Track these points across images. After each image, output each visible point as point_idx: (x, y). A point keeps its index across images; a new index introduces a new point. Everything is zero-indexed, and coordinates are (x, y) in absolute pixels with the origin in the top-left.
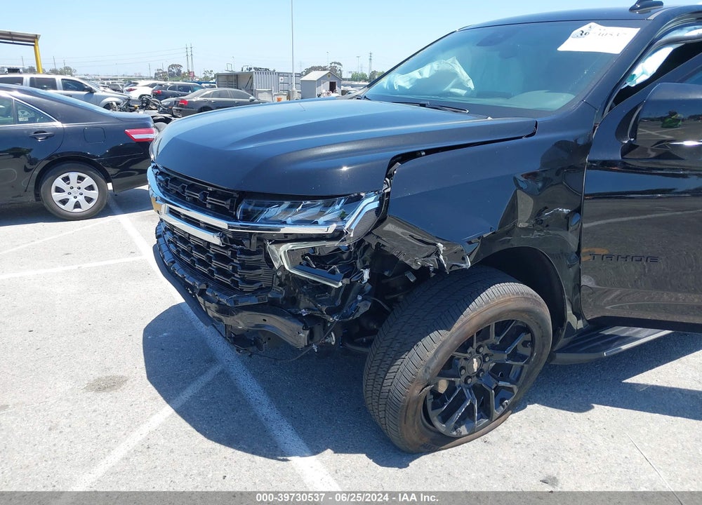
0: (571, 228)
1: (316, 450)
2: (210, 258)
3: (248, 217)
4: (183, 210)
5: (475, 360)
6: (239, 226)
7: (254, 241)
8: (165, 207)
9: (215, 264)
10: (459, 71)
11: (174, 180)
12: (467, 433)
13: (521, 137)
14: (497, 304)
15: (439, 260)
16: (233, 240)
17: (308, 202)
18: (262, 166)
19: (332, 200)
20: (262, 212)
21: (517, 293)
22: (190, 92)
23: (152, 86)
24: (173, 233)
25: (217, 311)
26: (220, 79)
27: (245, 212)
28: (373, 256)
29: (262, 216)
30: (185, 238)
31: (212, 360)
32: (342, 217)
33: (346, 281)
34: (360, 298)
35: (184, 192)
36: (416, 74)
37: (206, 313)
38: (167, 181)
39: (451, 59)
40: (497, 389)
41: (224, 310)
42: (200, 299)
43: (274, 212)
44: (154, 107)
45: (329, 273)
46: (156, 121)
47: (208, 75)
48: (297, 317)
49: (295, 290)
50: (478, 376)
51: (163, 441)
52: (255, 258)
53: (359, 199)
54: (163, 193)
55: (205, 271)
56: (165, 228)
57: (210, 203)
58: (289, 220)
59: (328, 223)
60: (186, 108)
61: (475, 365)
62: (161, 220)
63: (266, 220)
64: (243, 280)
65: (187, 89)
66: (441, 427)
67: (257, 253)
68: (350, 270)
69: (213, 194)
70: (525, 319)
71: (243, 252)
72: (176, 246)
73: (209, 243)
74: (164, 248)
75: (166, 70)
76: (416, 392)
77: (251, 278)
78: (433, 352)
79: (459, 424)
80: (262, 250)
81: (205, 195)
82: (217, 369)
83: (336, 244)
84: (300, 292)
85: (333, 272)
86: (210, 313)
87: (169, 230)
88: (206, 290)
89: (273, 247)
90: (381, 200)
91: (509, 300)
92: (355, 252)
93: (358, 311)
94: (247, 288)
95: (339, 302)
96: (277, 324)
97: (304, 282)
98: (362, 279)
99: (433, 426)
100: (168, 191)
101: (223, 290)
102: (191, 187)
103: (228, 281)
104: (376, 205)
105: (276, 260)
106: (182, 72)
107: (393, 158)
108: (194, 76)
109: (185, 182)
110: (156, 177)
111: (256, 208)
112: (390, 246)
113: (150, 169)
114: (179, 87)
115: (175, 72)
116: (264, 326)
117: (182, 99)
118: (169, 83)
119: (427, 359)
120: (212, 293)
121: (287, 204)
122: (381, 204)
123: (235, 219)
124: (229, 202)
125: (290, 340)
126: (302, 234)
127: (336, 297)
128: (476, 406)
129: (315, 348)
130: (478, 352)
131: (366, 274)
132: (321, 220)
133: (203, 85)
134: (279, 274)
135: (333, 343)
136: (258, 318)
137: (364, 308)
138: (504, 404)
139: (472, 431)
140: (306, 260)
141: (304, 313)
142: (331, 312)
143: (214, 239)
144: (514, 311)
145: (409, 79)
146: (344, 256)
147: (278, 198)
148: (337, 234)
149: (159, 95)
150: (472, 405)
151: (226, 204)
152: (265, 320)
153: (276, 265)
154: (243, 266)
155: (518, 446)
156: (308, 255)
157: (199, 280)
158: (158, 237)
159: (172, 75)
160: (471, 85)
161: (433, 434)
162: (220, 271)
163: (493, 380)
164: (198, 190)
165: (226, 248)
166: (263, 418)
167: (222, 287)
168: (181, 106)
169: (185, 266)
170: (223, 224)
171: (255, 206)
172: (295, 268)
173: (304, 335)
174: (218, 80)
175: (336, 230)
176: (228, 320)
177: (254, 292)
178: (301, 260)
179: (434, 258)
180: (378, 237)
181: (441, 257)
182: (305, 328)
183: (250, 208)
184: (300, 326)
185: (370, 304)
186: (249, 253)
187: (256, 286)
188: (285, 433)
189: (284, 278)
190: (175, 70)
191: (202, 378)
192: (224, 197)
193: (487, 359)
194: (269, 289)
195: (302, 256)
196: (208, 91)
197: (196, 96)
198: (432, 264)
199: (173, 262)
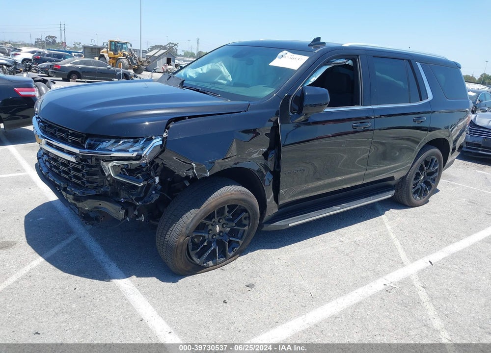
0: (269, 159)
1: (128, 275)
2: (69, 170)
3: (91, 147)
4: (55, 143)
5: (217, 226)
6: (86, 152)
7: (94, 159)
8: (44, 141)
9: (72, 173)
10: (223, 70)
11: (50, 126)
12: (212, 265)
13: (240, 112)
14: (226, 195)
15: (193, 172)
16: (82, 159)
17: (126, 140)
18: (100, 121)
19: (137, 139)
20: (99, 145)
21: (237, 191)
22: (62, 59)
23: (33, 52)
24: (48, 156)
25: (73, 200)
26: (86, 51)
27: (89, 144)
28: (162, 170)
29: (99, 147)
30: (56, 159)
31: (71, 232)
32: (142, 149)
33: (146, 183)
34: (154, 192)
35: (55, 133)
36: (199, 70)
37: (67, 200)
38: (45, 126)
39: (220, 63)
40: (230, 242)
41: (77, 199)
42: (64, 193)
43: (105, 144)
44: (34, 71)
45: (136, 178)
46: (36, 81)
47: (77, 46)
48: (119, 203)
49: (118, 188)
50: (219, 234)
51: (39, 273)
52: (94, 169)
53: (151, 139)
54: (43, 133)
55: (67, 177)
56: (44, 153)
57: (70, 139)
58: (113, 149)
59: (134, 151)
60: (59, 70)
61: (218, 229)
62: (41, 148)
63: (101, 149)
64: (88, 181)
65: (60, 57)
66: (198, 261)
67: (96, 166)
68: (148, 177)
69: (72, 134)
70: (243, 205)
71: (88, 166)
72: (50, 163)
73: (69, 161)
74: (42, 165)
75: (44, 39)
76: (182, 240)
77: (93, 181)
78: (191, 219)
79: (208, 259)
80: (98, 165)
81: (68, 135)
82: (74, 237)
83: (138, 162)
84: (120, 190)
85: (138, 178)
86: (69, 201)
87: (46, 154)
88: (67, 187)
89: (104, 164)
90: (163, 140)
91: (233, 194)
92: (150, 167)
93: (152, 199)
94: (90, 186)
95: (142, 195)
96: (108, 206)
97: (123, 183)
98: (155, 182)
99: (193, 260)
100: (46, 132)
101: (76, 187)
102: (60, 130)
103: (79, 182)
104: (161, 143)
105: (106, 171)
106: (57, 42)
107: (170, 119)
108: (66, 45)
109: (57, 128)
110: (39, 124)
111: (95, 143)
112: (168, 164)
113: (34, 118)
114: (54, 54)
115: (50, 42)
116: (101, 208)
117: (56, 64)
118: (46, 52)
119: (188, 223)
120: (71, 189)
121: (113, 141)
122: (163, 142)
123: (84, 149)
124: (81, 139)
125: (115, 216)
126: (120, 157)
127: (141, 192)
128: (217, 250)
129: (128, 219)
130: (219, 222)
131: (157, 180)
132: (131, 150)
133: (73, 54)
134: (109, 179)
135: (143, 221)
136: (96, 203)
137: (156, 197)
138: (234, 250)
139: (215, 264)
140: (123, 171)
141: (122, 200)
142: (137, 200)
143: (72, 159)
144: (235, 199)
145: (195, 72)
146: (144, 169)
147: (108, 138)
148: (138, 157)
149: (38, 60)
150: (215, 249)
151: (79, 140)
152: (100, 204)
153: (106, 174)
154: (89, 174)
155: (238, 271)
156: (125, 168)
157: (62, 182)
158: (38, 159)
159: (49, 43)
160: (230, 79)
161: (193, 265)
162: (75, 177)
163: (227, 237)
164: (63, 132)
165: (79, 164)
166: (100, 261)
167: (76, 186)
168: (55, 69)
169: (55, 174)
170: (77, 151)
171: (95, 141)
172: (117, 176)
173: (122, 212)
174: (84, 51)
175: (137, 155)
176: (79, 205)
177: (95, 188)
178: (120, 171)
179: (191, 171)
180: (162, 159)
181: (195, 170)
182: (123, 208)
183: (92, 142)
184: (120, 208)
185: (159, 195)
186: (91, 167)
187: (95, 185)
188: (112, 268)
189: (111, 181)
190: (51, 40)
191: (64, 241)
192: (77, 136)
193: (225, 226)
194: (102, 186)
195: (121, 169)
196: (77, 60)
197: (68, 63)
198: (191, 174)
199: (48, 173)
